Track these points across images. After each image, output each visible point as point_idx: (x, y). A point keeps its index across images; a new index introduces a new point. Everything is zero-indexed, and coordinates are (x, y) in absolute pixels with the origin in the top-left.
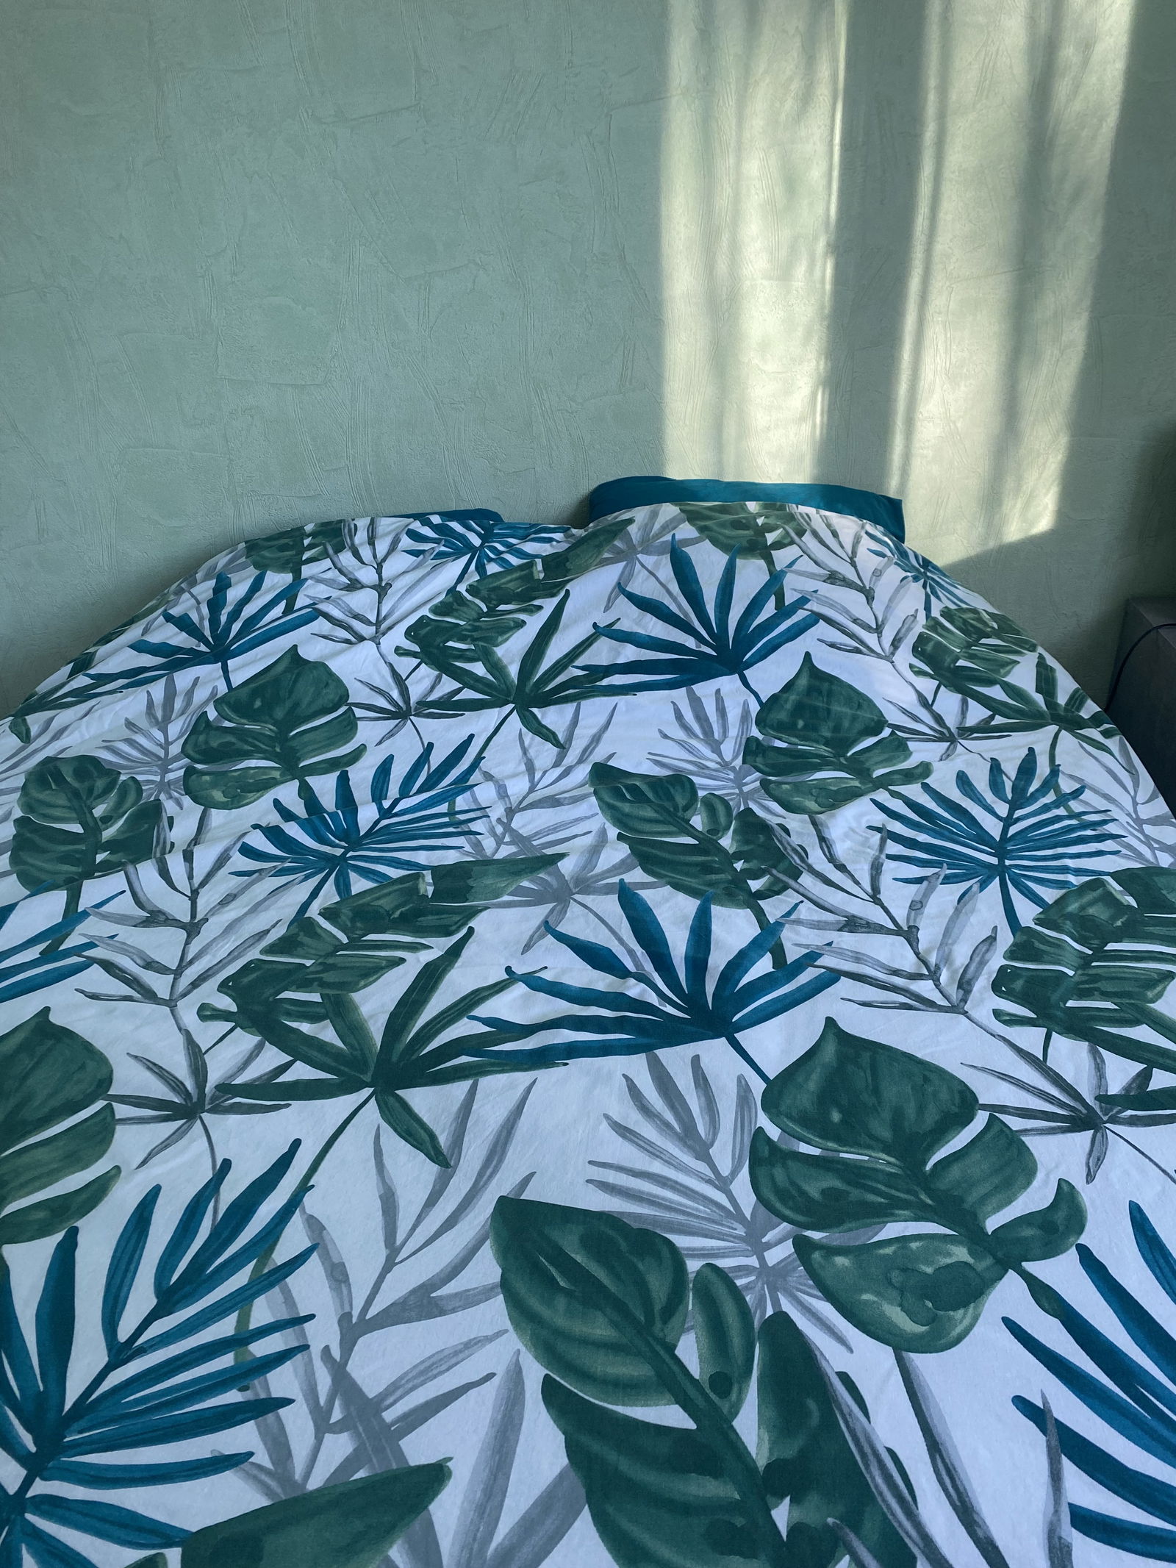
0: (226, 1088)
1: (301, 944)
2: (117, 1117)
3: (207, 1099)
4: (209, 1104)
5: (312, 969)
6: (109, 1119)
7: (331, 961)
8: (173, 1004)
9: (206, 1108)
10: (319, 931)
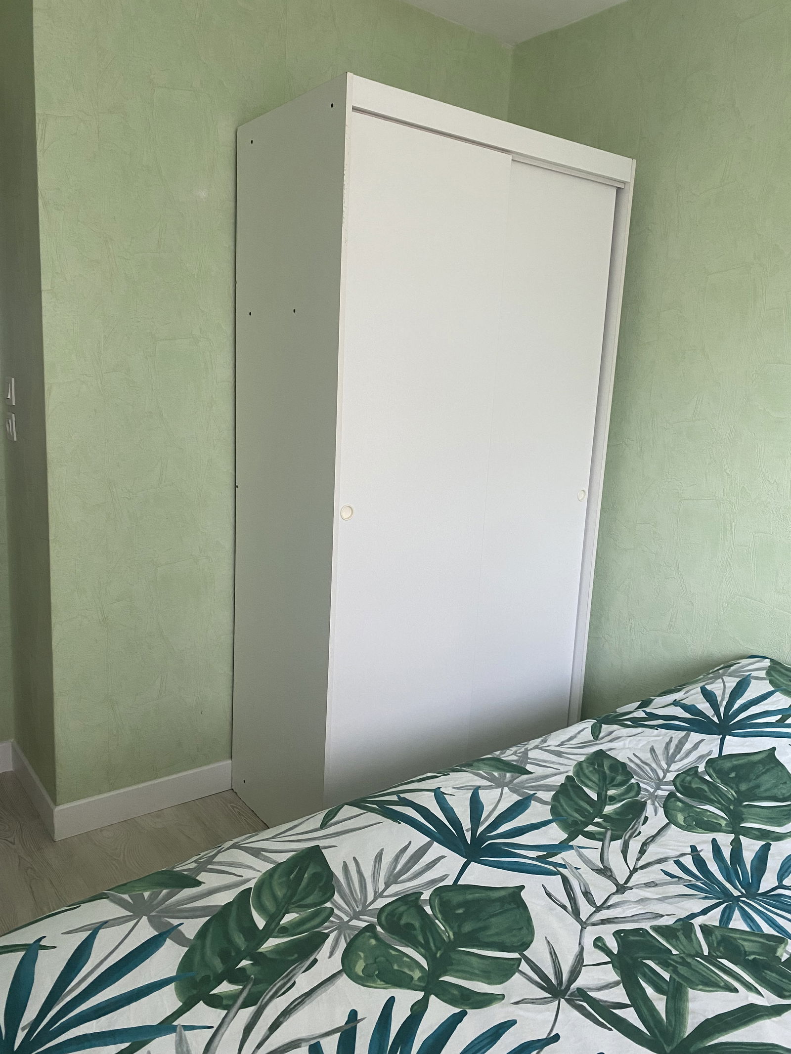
0: (582, 993)
1: (677, 938)
2: (520, 968)
3: (569, 993)
4: (569, 996)
5: (675, 958)
6: (515, 966)
7: (689, 960)
8: (585, 926)
9: (566, 997)
10: (693, 936)
